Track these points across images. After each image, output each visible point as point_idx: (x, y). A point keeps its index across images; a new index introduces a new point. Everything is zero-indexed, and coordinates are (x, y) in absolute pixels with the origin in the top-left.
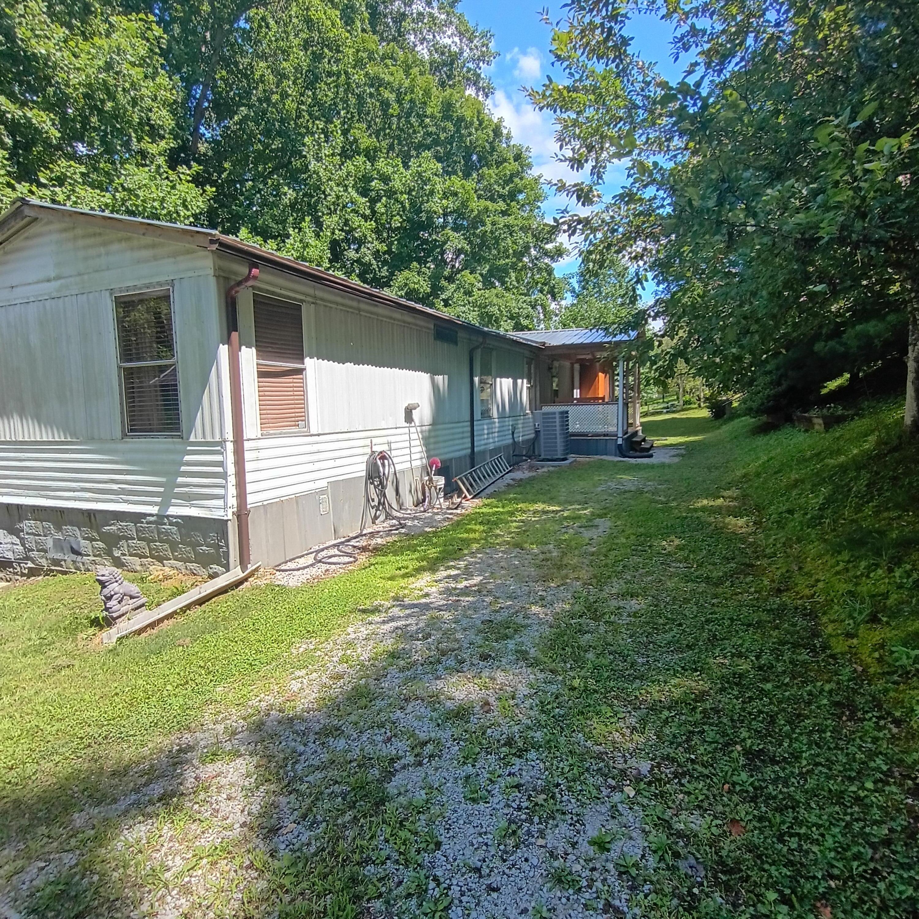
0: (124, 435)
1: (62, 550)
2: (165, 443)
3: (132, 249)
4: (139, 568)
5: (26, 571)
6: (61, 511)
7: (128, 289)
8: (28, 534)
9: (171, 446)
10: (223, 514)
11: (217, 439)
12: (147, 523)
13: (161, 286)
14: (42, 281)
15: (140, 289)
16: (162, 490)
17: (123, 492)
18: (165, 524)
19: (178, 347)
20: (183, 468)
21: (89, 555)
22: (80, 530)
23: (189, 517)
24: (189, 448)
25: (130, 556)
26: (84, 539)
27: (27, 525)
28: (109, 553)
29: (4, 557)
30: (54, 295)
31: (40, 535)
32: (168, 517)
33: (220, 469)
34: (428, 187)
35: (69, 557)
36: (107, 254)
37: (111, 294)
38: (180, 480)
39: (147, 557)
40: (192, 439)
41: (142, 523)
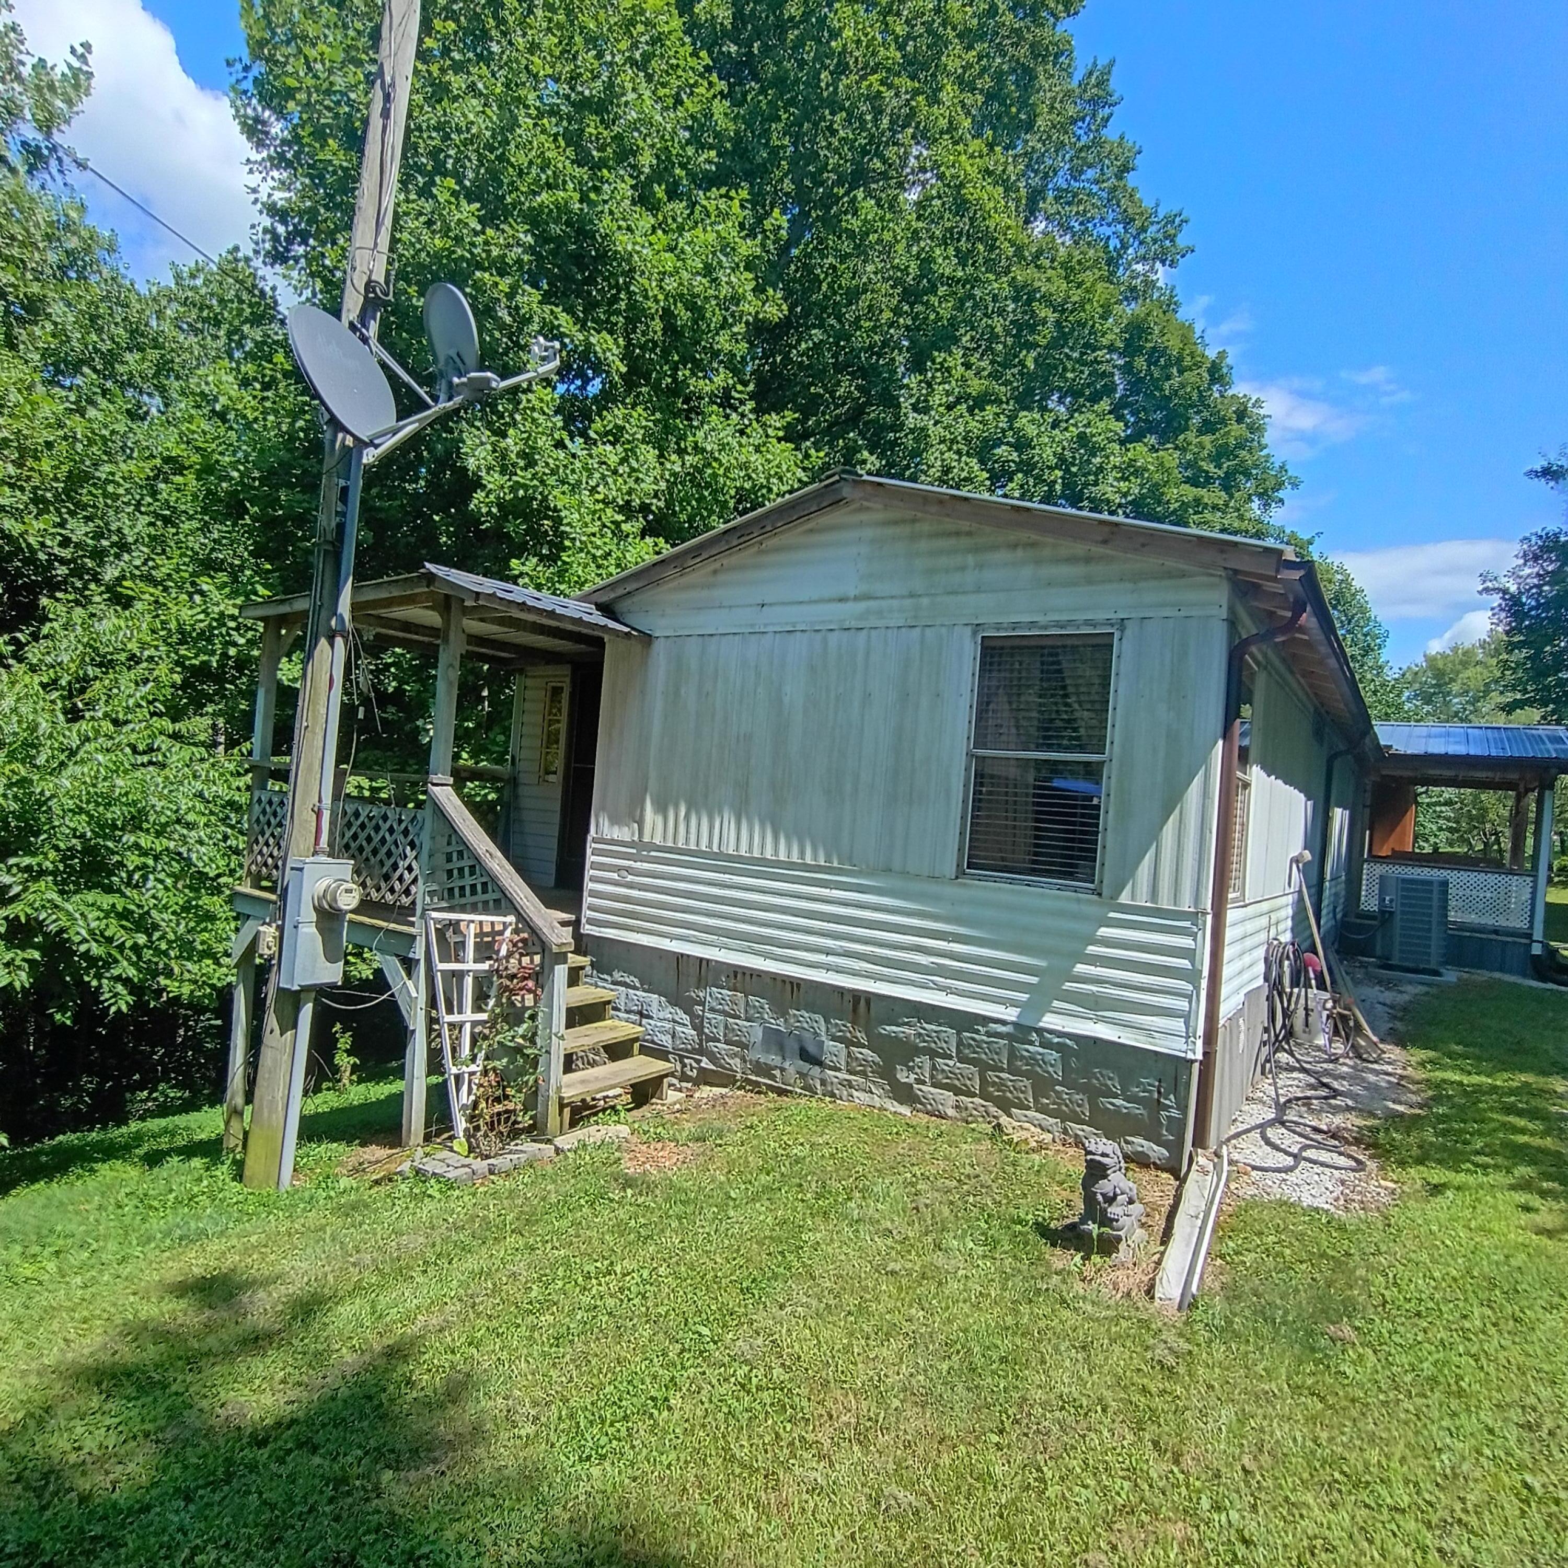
0: (960, 874)
1: (782, 1051)
2: (1058, 898)
3: (1038, 562)
4: (951, 1112)
5: (694, 1073)
6: (795, 984)
7: (1015, 625)
8: (712, 1010)
9: (1074, 907)
10: (1184, 1047)
11: (1186, 905)
12: (989, 1034)
13: (1095, 626)
14: (830, 600)
15: (1045, 628)
16: (1034, 980)
17: (941, 971)
18: (1031, 1043)
19: (1115, 734)
20: (1091, 949)
21: (839, 1070)
22: (827, 1021)
23: (1096, 1041)
24: (1112, 915)
25: (934, 1085)
26: (834, 1039)
27: (716, 995)
28: (886, 1073)
29: (653, 1042)
30: (854, 624)
31: (739, 1018)
32: (1040, 1031)
33: (1185, 963)
34: (1098, 460)
35: (793, 1066)
36: (980, 566)
37: (975, 633)
38: (1080, 968)
39: (973, 1095)
40: (1124, 898)
41: (977, 1032)
